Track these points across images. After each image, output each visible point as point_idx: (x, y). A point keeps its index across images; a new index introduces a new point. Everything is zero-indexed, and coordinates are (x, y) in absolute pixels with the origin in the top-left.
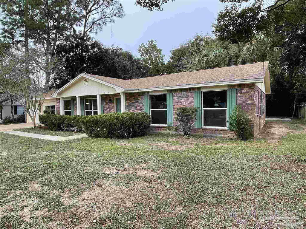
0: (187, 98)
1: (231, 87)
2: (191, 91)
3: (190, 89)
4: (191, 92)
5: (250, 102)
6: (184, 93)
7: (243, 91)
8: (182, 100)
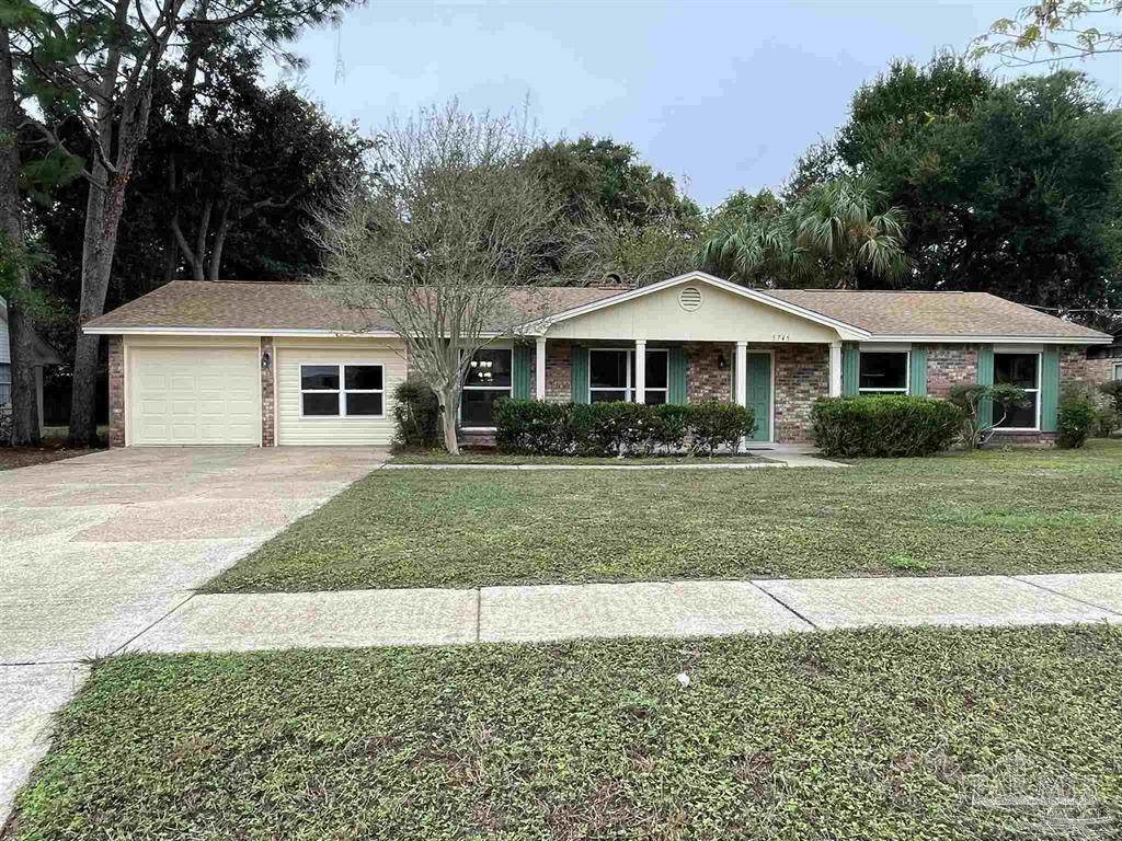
0: (961, 365)
1: (1050, 347)
2: (971, 350)
3: (968, 345)
4: (971, 353)
5: (1080, 378)
6: (955, 352)
7: (1069, 358)
8: (951, 370)
